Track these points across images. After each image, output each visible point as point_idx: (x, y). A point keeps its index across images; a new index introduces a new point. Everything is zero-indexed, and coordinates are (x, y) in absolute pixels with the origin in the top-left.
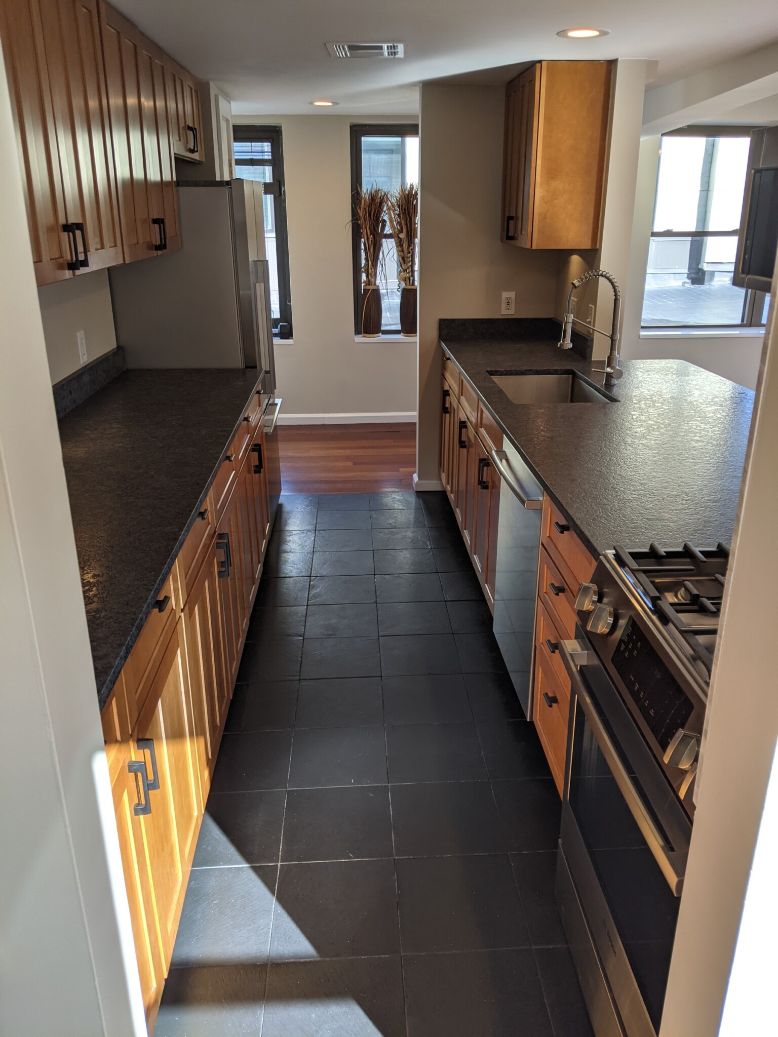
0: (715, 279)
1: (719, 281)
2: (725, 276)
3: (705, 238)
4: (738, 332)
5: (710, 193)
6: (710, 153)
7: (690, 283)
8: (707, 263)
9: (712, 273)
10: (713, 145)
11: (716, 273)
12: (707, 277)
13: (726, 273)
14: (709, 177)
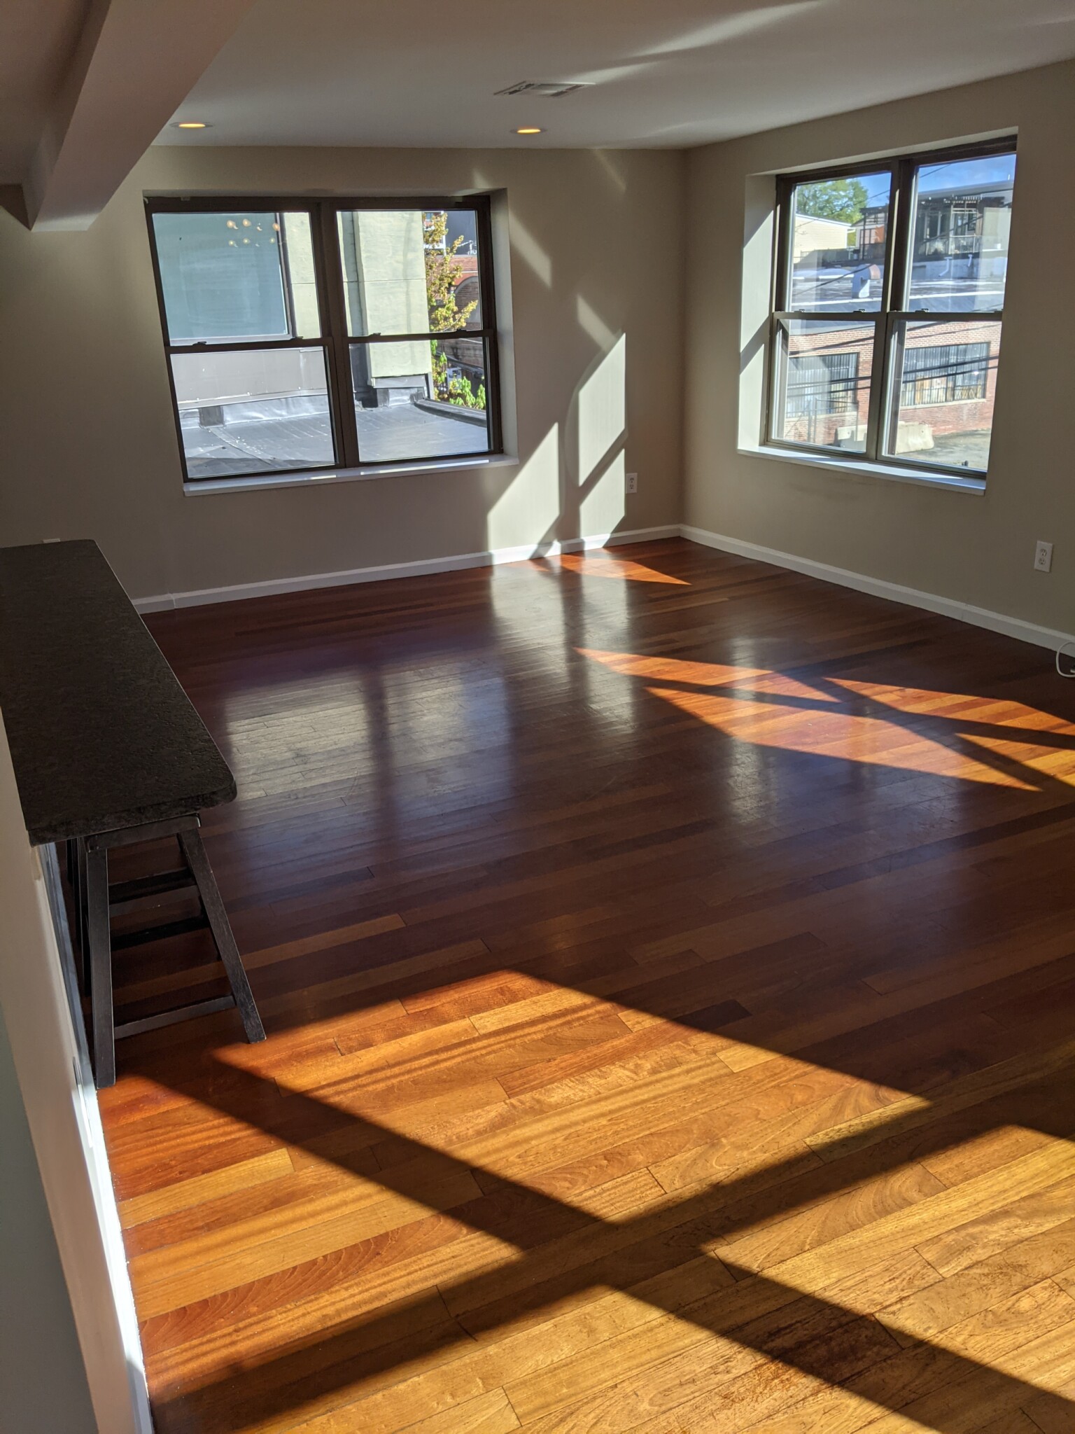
0: (391, 399)
1: (396, 401)
2: (402, 395)
3: (367, 344)
4: (335, 476)
5: (361, 284)
6: (351, 231)
7: (361, 406)
8: (376, 378)
9: (386, 391)
10: (353, 221)
11: (390, 391)
12: (379, 397)
13: (403, 391)
14: (356, 263)
